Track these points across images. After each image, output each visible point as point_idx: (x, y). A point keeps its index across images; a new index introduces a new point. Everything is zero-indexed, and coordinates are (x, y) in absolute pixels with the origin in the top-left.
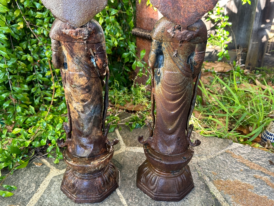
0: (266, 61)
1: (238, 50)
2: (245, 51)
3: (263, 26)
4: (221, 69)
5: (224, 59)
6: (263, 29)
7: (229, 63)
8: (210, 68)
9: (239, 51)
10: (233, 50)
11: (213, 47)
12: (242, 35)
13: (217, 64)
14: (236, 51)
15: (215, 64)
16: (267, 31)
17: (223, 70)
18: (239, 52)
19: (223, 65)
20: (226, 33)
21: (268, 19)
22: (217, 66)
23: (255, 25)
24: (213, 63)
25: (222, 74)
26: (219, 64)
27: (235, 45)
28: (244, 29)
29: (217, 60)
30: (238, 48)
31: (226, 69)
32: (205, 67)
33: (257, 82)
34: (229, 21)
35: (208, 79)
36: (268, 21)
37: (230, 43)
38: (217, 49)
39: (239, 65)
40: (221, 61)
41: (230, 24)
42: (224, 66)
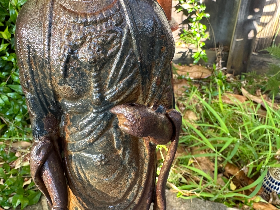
0: (253, 62)
1: (217, 48)
2: (227, 50)
3: (250, 17)
4: (198, 75)
5: (201, 62)
6: (250, 22)
7: (207, 66)
8: (184, 73)
9: (219, 50)
10: (211, 49)
11: (187, 46)
12: (223, 29)
13: (193, 68)
14: (215, 50)
15: (191, 68)
16: (255, 24)
17: (201, 76)
18: (219, 52)
19: (200, 69)
20: (203, 27)
21: (257, 7)
22: (192, 70)
23: (240, 16)
24: (188, 67)
25: (199, 81)
26: (195, 68)
27: (213, 42)
28: (224, 21)
29: (192, 63)
30: (218, 46)
31: (204, 75)
32: (179, 72)
33: (243, 90)
34: (206, 12)
35: (182, 88)
36: (257, 10)
37: (208, 40)
38: (191, 49)
39: (219, 68)
40: (197, 64)
41: (208, 15)
42: (202, 71)
